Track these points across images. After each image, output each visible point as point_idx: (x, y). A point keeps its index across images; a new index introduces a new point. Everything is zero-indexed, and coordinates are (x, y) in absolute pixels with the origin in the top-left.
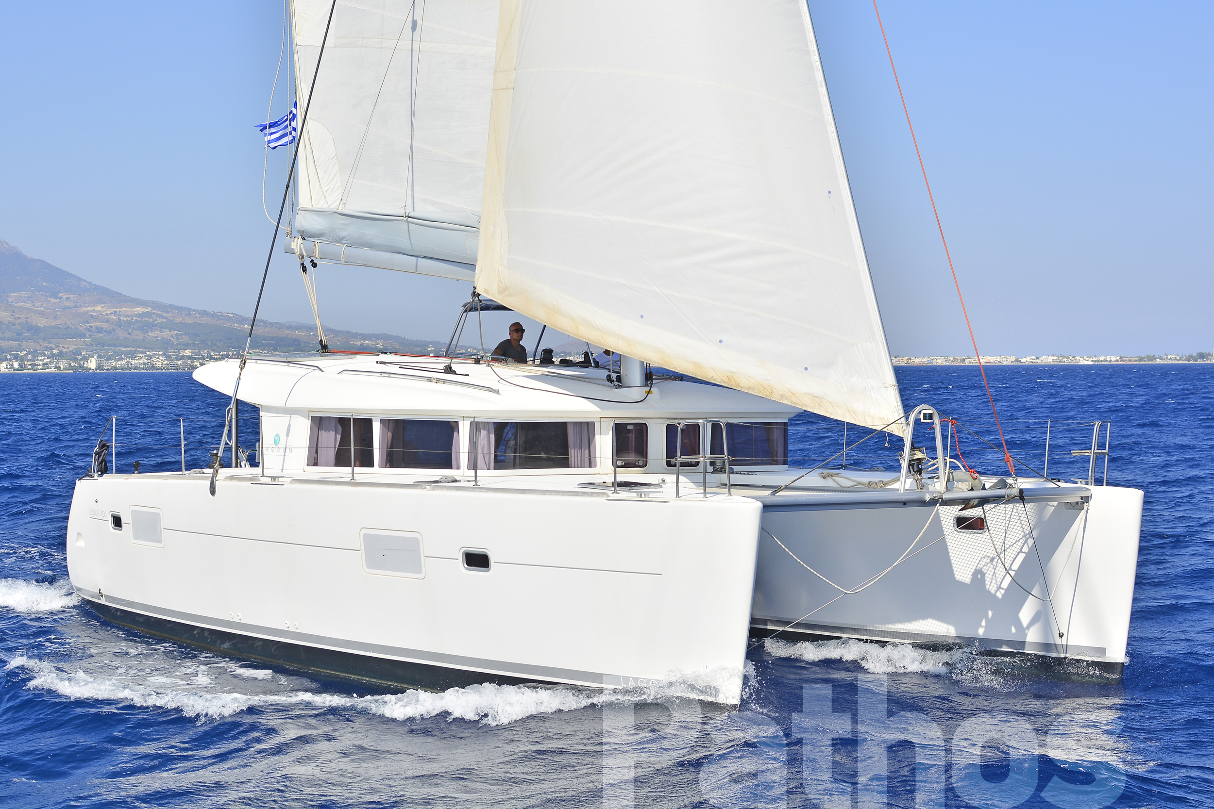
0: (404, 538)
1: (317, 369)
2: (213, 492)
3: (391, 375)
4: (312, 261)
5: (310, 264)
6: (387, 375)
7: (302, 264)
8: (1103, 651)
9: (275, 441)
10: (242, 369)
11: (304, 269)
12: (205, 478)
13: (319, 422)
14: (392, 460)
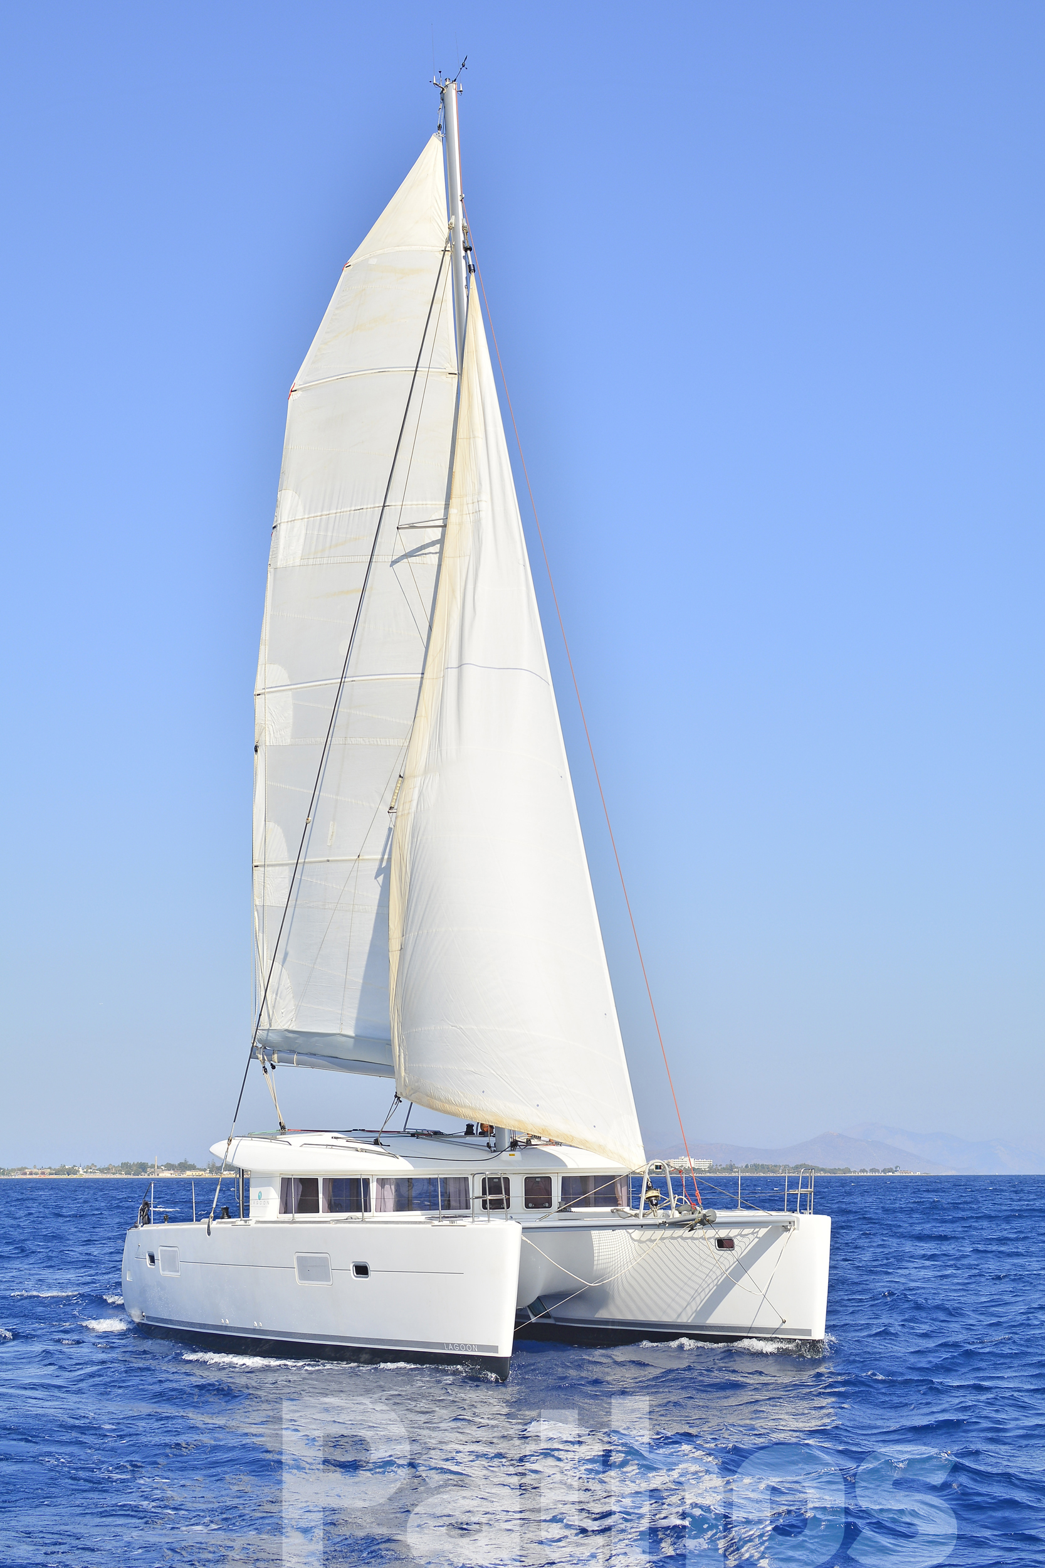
0: (319, 1258)
1: (287, 1143)
2: (209, 1234)
3: (333, 1147)
4: (272, 1064)
5: (271, 1067)
6: (330, 1147)
7: (264, 1067)
8: (809, 1332)
9: (259, 1196)
10: (229, 1145)
11: (266, 1071)
12: (204, 1223)
13: (286, 1182)
14: (333, 1207)
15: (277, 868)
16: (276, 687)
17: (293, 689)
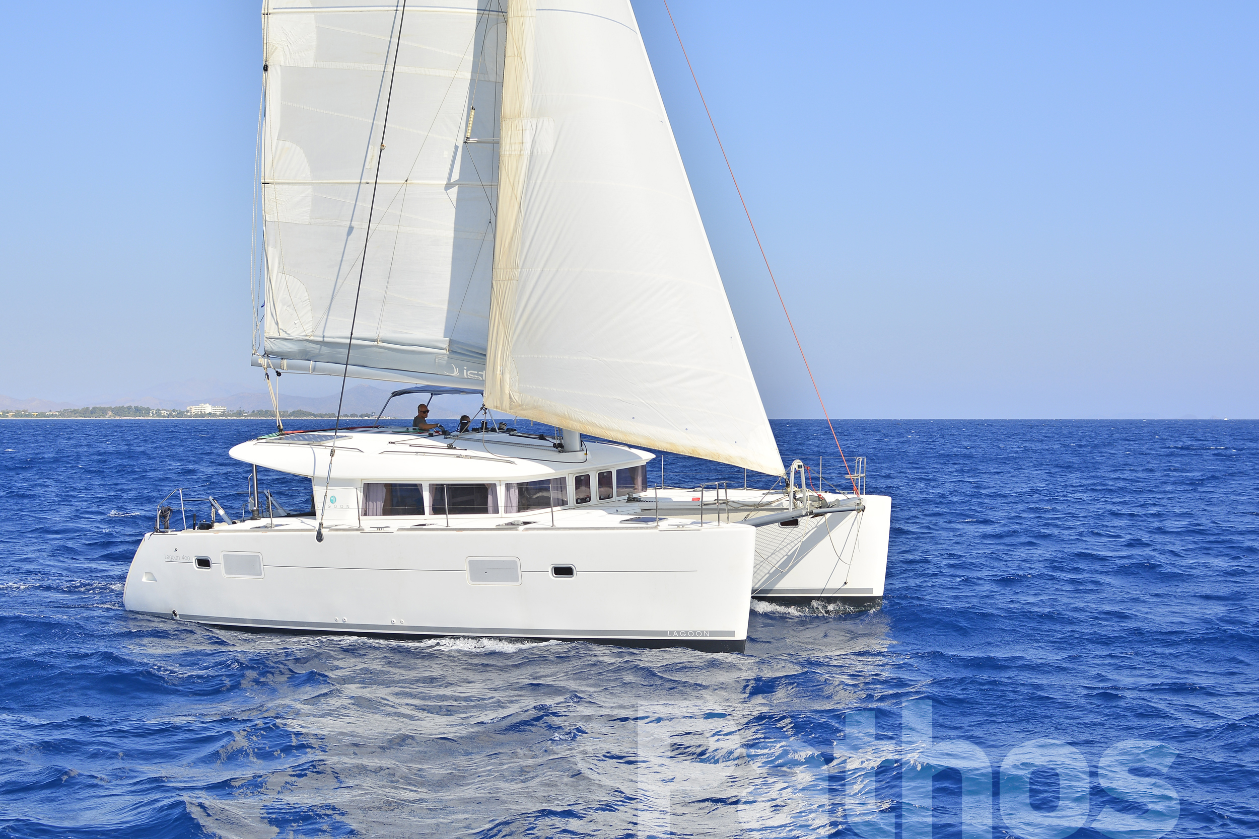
0: (503, 562)
7: (267, 374)
9: (331, 500)
13: (367, 487)
15: (296, 187)
16: (279, 8)
17: (317, 12)
